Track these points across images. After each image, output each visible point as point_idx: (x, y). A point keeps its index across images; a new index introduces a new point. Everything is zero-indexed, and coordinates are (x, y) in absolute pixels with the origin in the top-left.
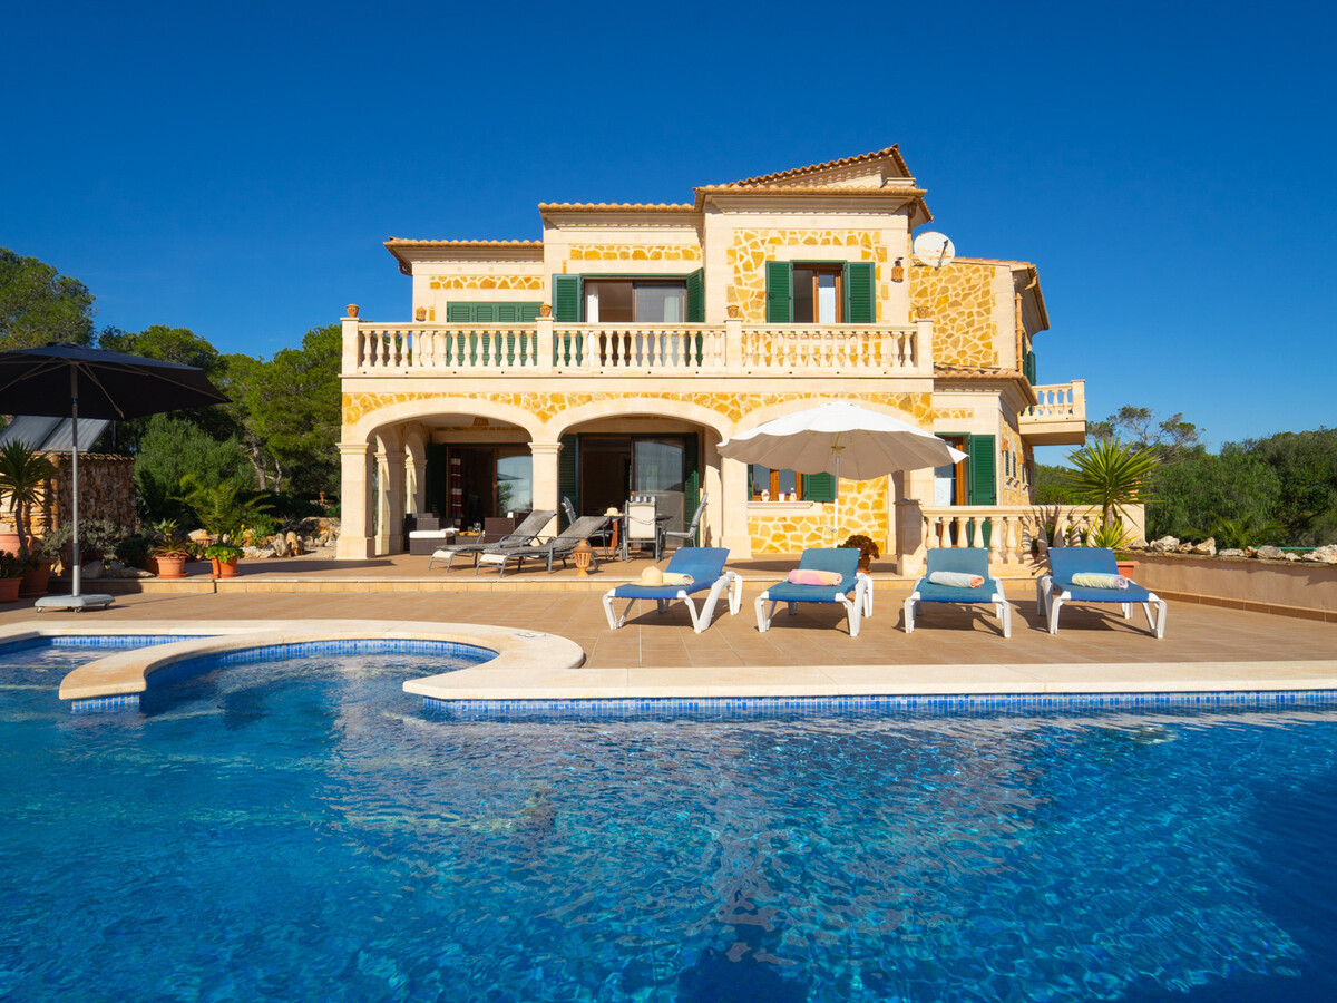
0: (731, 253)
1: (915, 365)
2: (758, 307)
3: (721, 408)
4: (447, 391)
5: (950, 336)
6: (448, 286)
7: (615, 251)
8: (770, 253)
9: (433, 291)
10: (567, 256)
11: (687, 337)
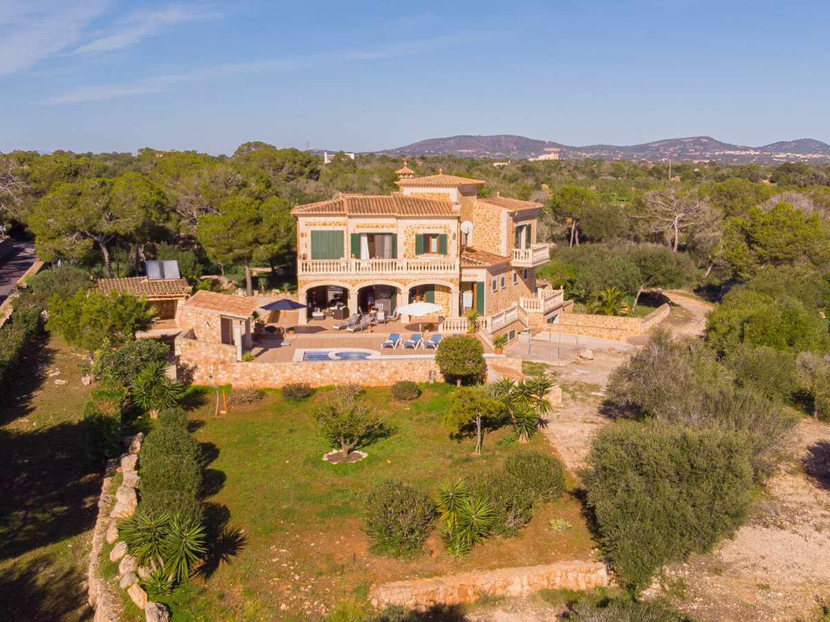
0: (405, 231)
1: (455, 270)
2: (413, 249)
3: (401, 283)
4: (327, 279)
6: (311, 225)
7: (370, 225)
8: (417, 231)
9: (306, 227)
10: (355, 227)
11: (392, 263)
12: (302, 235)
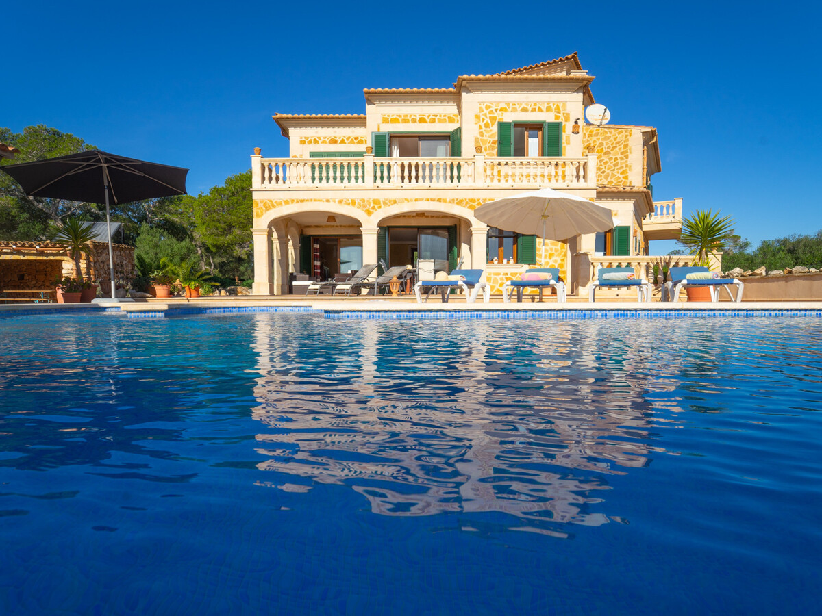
0: (477, 117)
1: (586, 181)
2: (493, 150)
3: (470, 208)
4: (313, 197)
5: (603, 172)
6: (310, 142)
7: (408, 118)
8: (501, 117)
9: (301, 145)
10: (380, 121)
11: (452, 166)
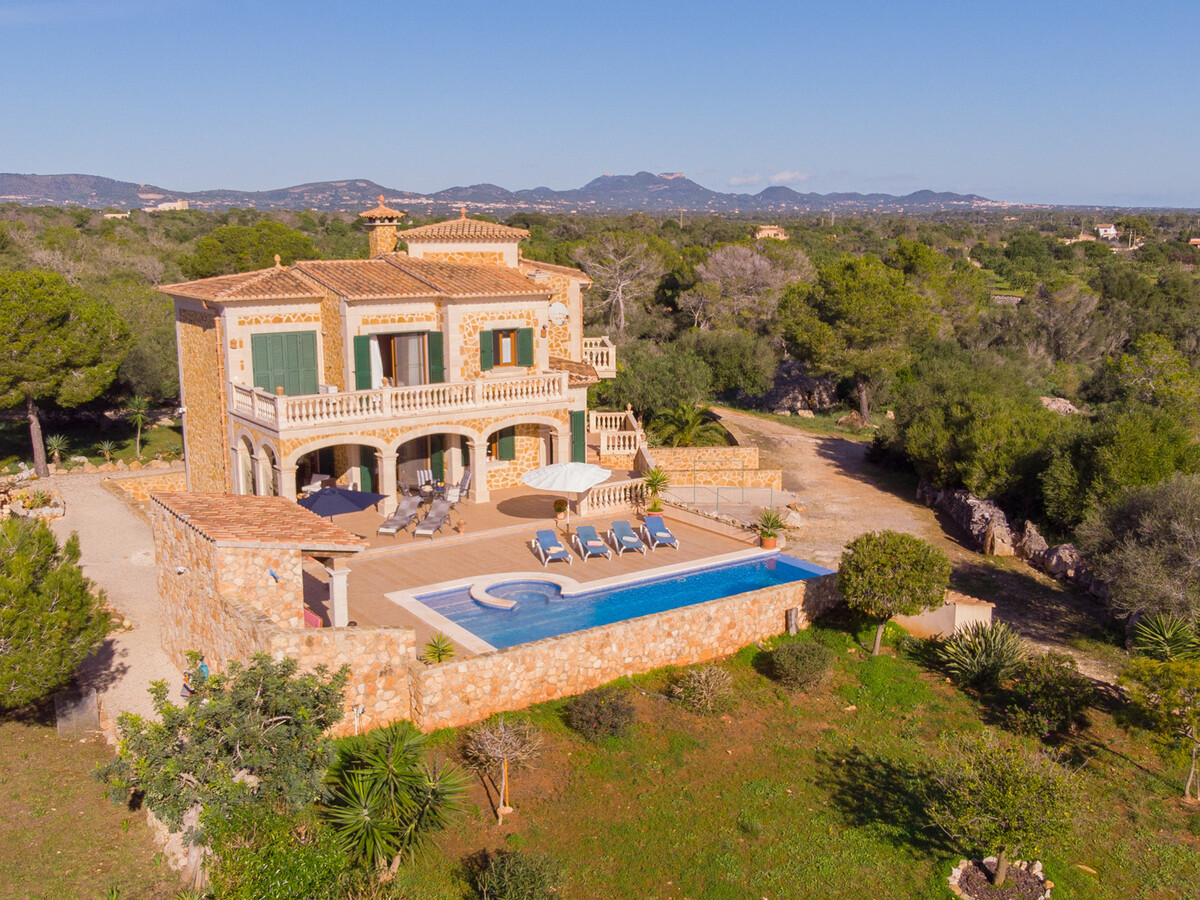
0: (462, 327)
1: (561, 394)
2: (476, 359)
3: (474, 427)
6: (250, 323)
7: (388, 318)
8: (481, 326)
9: (241, 327)
10: (360, 324)
12: (233, 344)
